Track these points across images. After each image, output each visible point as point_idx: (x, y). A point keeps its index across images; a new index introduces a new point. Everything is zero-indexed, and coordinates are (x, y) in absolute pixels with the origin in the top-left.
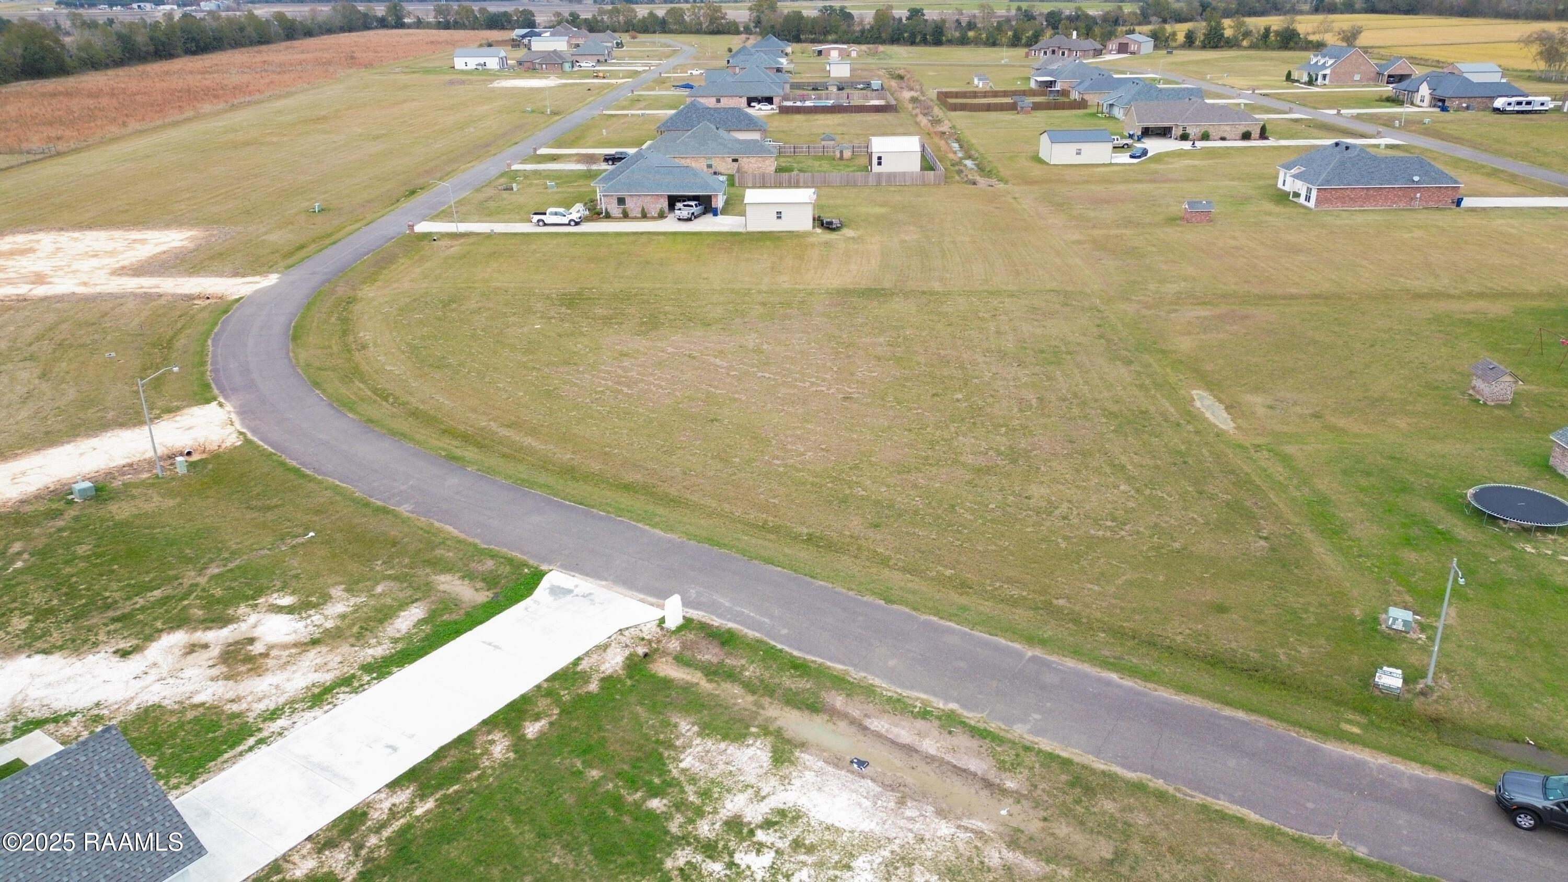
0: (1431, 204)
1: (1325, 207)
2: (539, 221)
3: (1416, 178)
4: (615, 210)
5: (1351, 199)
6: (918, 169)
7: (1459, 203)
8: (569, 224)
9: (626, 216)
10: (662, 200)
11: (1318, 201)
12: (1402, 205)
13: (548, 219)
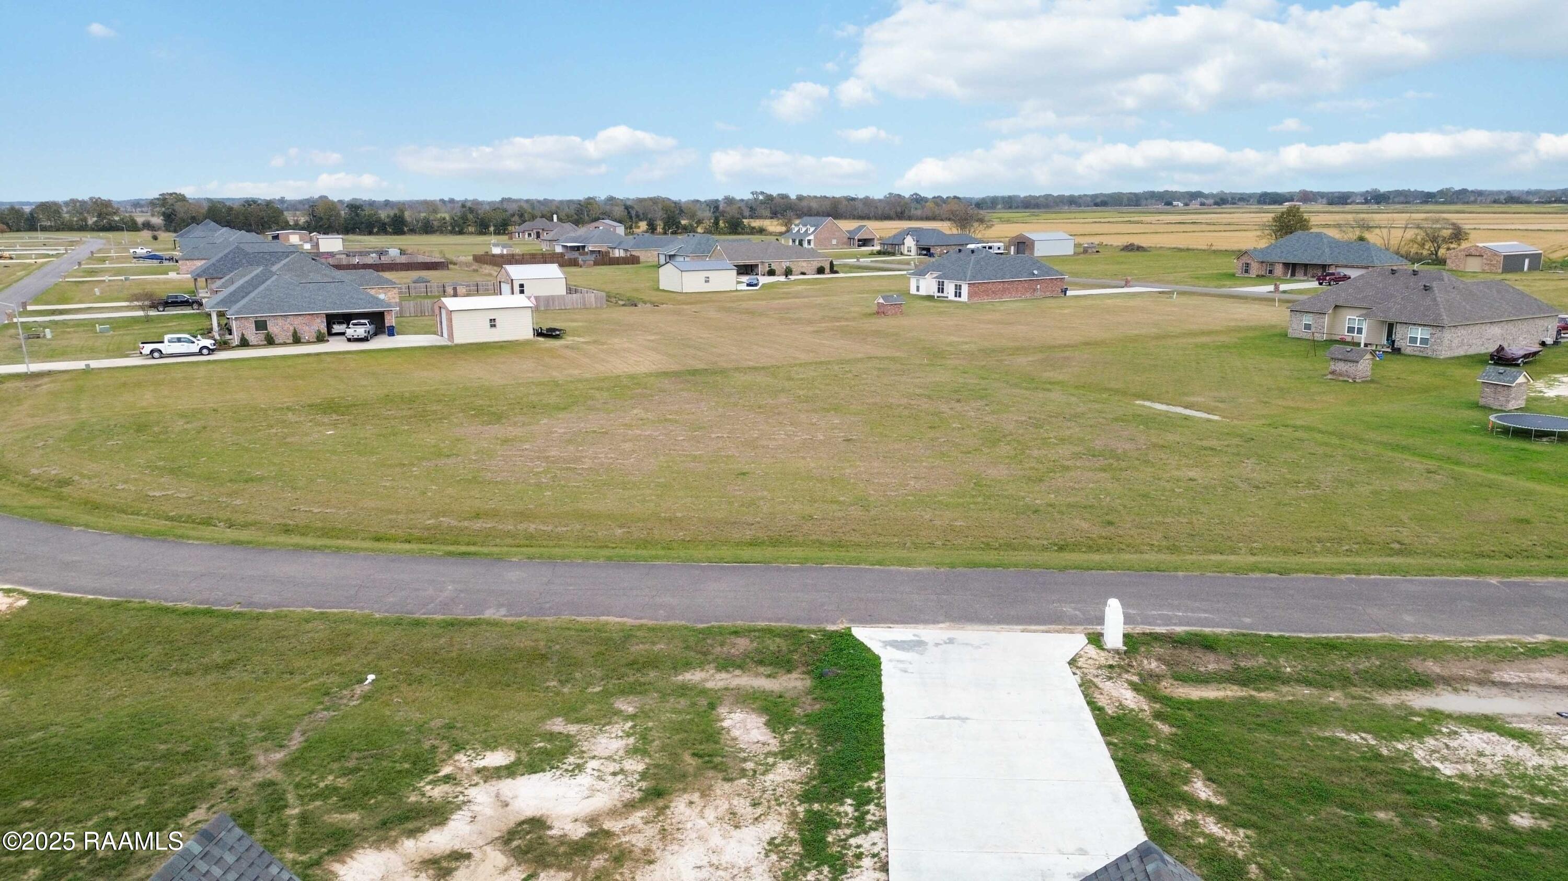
0: (1048, 294)
1: (975, 300)
2: (152, 352)
3: (1036, 272)
4: (253, 336)
5: (993, 292)
6: (565, 293)
7: (1064, 291)
8: (200, 353)
9: (270, 341)
10: (319, 320)
11: (970, 295)
12: (1028, 295)
13: (166, 348)
